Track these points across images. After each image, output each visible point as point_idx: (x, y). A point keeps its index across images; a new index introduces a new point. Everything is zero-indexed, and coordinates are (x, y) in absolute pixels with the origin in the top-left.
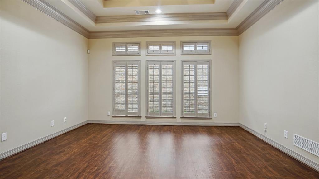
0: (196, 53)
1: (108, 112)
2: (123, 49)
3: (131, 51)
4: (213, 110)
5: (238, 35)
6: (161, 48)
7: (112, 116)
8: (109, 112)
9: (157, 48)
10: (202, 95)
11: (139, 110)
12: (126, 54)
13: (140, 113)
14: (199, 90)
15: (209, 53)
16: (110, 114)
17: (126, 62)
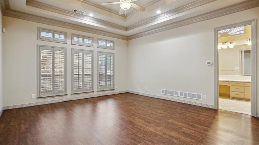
0: (107, 48)
1: (32, 95)
2: (50, 35)
3: (58, 39)
4: (115, 84)
5: (128, 40)
6: (83, 40)
7: (37, 98)
8: (34, 94)
9: (80, 40)
10: (110, 75)
11: (66, 89)
12: (53, 40)
13: (66, 92)
14: (108, 72)
15: (113, 48)
16: (34, 96)
17: (52, 47)
